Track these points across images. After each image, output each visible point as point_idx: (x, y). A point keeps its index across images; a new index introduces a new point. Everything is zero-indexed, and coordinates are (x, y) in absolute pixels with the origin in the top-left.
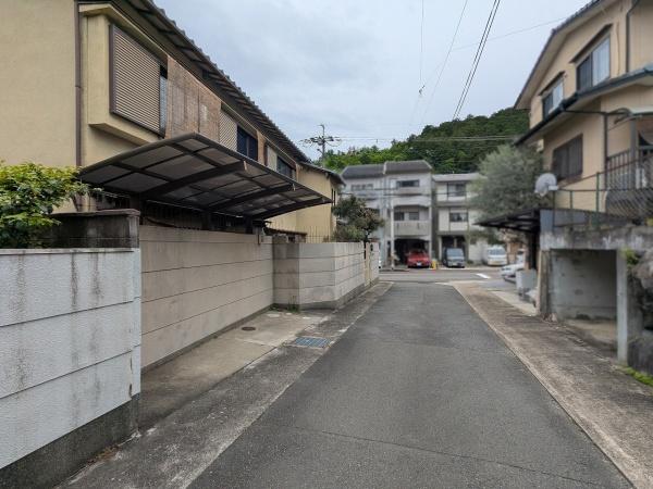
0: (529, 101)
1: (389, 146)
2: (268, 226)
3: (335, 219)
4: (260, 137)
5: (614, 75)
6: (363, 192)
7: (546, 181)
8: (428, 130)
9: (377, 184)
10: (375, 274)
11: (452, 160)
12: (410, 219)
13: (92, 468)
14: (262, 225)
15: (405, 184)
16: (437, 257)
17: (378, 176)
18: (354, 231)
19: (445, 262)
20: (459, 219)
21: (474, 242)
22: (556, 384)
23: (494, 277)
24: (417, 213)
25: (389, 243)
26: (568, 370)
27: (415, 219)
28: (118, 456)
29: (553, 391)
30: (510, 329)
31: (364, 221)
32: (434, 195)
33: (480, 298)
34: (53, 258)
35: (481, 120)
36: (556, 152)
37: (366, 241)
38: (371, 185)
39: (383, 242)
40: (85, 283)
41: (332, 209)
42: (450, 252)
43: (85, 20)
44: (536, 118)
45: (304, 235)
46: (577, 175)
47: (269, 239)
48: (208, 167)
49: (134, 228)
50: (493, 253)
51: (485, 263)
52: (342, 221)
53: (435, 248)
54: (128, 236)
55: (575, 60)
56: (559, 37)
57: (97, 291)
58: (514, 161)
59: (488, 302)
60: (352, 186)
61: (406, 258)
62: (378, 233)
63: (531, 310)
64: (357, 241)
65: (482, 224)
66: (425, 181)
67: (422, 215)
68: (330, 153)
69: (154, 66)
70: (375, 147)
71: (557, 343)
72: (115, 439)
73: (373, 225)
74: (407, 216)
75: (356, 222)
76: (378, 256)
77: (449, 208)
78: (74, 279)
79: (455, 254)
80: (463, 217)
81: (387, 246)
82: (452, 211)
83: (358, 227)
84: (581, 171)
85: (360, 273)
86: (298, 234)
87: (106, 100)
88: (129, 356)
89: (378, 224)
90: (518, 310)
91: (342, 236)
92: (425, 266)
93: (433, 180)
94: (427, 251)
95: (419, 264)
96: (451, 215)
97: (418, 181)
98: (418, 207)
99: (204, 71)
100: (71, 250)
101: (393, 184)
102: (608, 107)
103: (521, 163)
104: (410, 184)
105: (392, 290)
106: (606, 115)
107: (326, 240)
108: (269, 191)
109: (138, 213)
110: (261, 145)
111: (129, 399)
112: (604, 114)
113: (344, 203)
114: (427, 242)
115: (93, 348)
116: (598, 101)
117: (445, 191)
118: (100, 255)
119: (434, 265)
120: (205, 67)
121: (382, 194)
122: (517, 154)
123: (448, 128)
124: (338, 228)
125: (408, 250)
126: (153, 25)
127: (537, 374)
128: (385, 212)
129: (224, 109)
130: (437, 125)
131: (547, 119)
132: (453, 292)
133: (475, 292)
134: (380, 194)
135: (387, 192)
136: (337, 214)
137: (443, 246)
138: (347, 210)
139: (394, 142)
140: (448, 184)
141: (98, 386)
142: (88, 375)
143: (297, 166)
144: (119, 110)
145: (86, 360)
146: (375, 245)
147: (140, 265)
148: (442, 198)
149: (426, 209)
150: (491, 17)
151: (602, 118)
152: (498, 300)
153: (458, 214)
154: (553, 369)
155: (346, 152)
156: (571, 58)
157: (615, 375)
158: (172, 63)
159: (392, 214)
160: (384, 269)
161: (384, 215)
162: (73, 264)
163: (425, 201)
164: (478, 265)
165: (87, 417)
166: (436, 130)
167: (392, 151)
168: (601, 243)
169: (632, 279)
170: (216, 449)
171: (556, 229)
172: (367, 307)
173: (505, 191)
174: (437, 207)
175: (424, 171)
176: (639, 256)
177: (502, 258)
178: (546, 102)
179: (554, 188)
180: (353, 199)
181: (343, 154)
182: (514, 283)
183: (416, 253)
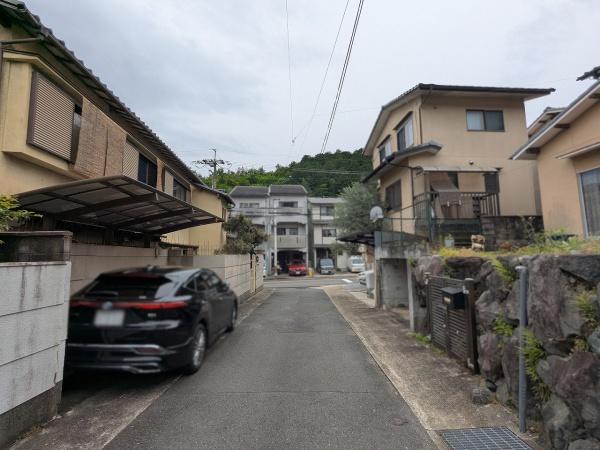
0: (372, 151)
1: (274, 170)
2: (163, 240)
3: (225, 233)
4: (160, 163)
5: (416, 145)
6: (251, 210)
7: (376, 212)
8: (306, 158)
9: (263, 203)
10: (260, 282)
11: (324, 185)
12: (291, 234)
13: (24, 441)
14: (158, 240)
15: (286, 204)
16: (313, 266)
17: (264, 197)
18: (241, 244)
19: (319, 270)
20: (330, 235)
21: (341, 254)
22: (375, 347)
23: (354, 281)
24: (297, 229)
25: (273, 254)
26: (383, 339)
27: (294, 234)
28: (44, 431)
29: (372, 352)
30: (357, 317)
31: (250, 236)
32: (309, 214)
33: (340, 298)
34: (11, 269)
35: (346, 154)
36: (387, 189)
37: (252, 253)
38: (258, 204)
39: (268, 254)
40: (30, 289)
41: (223, 225)
42: (323, 261)
43: (8, 64)
44: (376, 164)
45: (195, 248)
46: (398, 207)
47: (165, 252)
48: (124, 195)
49: (67, 246)
50: (354, 261)
51: (349, 271)
52: (232, 235)
53: (311, 258)
54: (62, 252)
55: (396, 129)
56: (386, 112)
57: (38, 296)
58: (361, 194)
59: (345, 300)
60: (241, 204)
61: (288, 267)
62: (263, 246)
63: (372, 303)
64: (244, 253)
65: (342, 240)
66: (302, 203)
67: (300, 230)
68: (221, 172)
69: (70, 104)
70: (261, 170)
71: (382, 323)
72: (39, 420)
73: (258, 240)
74: (288, 231)
75: (243, 237)
76: (263, 267)
77: (322, 225)
78: (23, 285)
79: (326, 264)
80: (332, 232)
81: (271, 257)
82: (324, 228)
83: (245, 241)
84: (401, 205)
85: (246, 282)
86: (191, 247)
87: (24, 132)
88: (56, 349)
89: (262, 238)
90: (365, 304)
91: (231, 249)
92: (303, 274)
93: (308, 202)
94: (304, 261)
95: (298, 273)
96: (323, 231)
97: (297, 203)
98: (296, 223)
99: (111, 106)
100: (23, 263)
101: (276, 204)
102: (413, 164)
103: (365, 196)
104: (291, 204)
105: (275, 295)
106: (412, 169)
107: (216, 252)
108: (171, 213)
109: (71, 234)
110: (159, 170)
111: (53, 385)
112: (411, 168)
113: (233, 221)
114: (305, 253)
115: (31, 341)
116: (406, 160)
117: (319, 212)
118: (43, 267)
119: (310, 273)
120: (114, 104)
121: (267, 211)
122: (363, 189)
123: (323, 159)
124: (228, 242)
125: (288, 261)
126: (70, 70)
127: (365, 343)
128: (270, 228)
129: (129, 140)
130: (313, 155)
131: (383, 165)
132: (323, 294)
133: (338, 293)
134: (266, 212)
135: (272, 211)
136: (228, 229)
137: (318, 257)
138: (236, 226)
139: (278, 166)
140: (320, 205)
141: (31, 373)
142: (25, 363)
143: (192, 187)
144: (37, 141)
145: (25, 352)
146: (261, 257)
147: (70, 275)
148: (316, 217)
149: (303, 225)
150: (335, 105)
151: (409, 171)
152: (353, 298)
153: (329, 231)
154: (376, 339)
155: (235, 171)
156: (395, 126)
157: (407, 338)
158: (86, 103)
159: (275, 229)
160: (268, 278)
161: (268, 231)
162: (23, 274)
163: (303, 220)
164: (344, 272)
165: (21, 399)
166: (312, 159)
167: (276, 174)
168: (403, 254)
169: (413, 277)
170: (133, 413)
171: (383, 244)
172: (252, 310)
173: (357, 215)
174: (313, 225)
175: (302, 194)
176: (416, 262)
177: (361, 266)
178: (382, 153)
179: (381, 217)
180: (242, 218)
181: (233, 173)
182: (365, 284)
183: (296, 263)
